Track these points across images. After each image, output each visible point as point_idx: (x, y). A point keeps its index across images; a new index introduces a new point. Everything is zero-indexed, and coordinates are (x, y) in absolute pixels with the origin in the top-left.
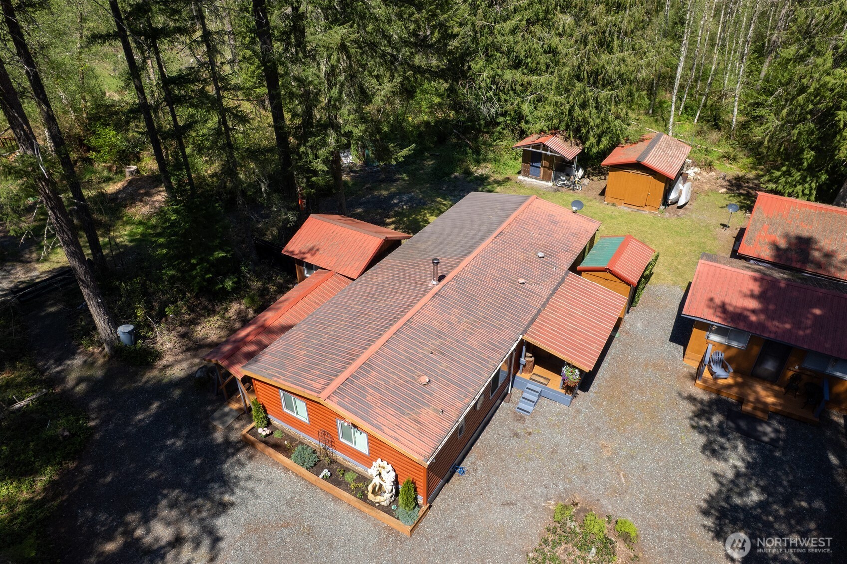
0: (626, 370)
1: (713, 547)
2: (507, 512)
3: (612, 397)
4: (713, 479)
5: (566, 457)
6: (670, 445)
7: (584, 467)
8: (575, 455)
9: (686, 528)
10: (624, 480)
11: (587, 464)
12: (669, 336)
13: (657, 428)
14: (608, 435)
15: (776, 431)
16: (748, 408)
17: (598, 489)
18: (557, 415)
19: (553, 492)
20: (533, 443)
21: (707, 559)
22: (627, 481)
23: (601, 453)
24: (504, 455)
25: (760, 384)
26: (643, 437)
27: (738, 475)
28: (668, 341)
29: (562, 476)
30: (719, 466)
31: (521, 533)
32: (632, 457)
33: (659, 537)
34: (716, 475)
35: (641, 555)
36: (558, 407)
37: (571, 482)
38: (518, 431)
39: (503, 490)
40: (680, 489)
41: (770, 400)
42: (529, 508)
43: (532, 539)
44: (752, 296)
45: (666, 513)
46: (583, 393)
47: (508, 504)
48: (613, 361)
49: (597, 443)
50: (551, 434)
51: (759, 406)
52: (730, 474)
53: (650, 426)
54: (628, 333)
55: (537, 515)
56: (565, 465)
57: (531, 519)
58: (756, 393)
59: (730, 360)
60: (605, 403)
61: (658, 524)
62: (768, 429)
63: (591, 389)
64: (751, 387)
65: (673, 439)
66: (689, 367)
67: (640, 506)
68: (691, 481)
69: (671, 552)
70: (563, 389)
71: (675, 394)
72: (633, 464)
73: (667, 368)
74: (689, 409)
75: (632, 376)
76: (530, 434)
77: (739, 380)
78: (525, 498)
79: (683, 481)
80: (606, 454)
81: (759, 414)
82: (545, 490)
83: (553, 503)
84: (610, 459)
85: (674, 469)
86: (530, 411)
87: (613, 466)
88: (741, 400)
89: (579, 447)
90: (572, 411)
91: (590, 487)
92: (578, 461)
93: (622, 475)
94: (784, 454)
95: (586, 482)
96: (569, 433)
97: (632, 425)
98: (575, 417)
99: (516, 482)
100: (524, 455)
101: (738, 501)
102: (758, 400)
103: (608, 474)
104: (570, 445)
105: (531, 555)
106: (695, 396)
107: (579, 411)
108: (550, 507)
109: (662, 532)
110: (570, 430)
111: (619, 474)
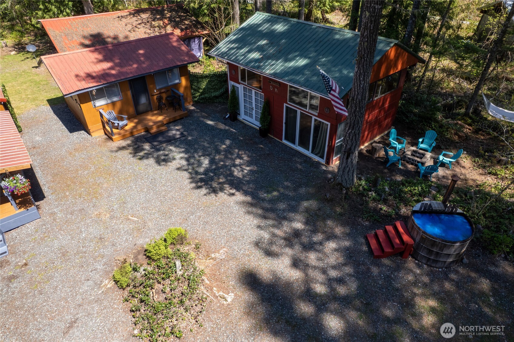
0: (59, 166)
1: (219, 199)
2: (77, 333)
3: (68, 187)
4: (179, 172)
5: (79, 247)
6: (138, 178)
7: (101, 238)
8: (85, 239)
9: (198, 204)
10: (136, 219)
11: (101, 235)
12: (67, 130)
13: (119, 176)
14: (93, 207)
15: (177, 130)
16: (154, 130)
17: (126, 239)
18: (37, 231)
19: (98, 276)
20: (38, 266)
21: (224, 206)
22: (138, 217)
23: (101, 221)
24: (17, 303)
25: (147, 115)
26: (117, 188)
27: (187, 160)
28: (69, 134)
29: (91, 260)
30: (174, 164)
31: (109, 330)
32: (124, 203)
33: (192, 224)
34: (178, 169)
35: (197, 241)
36: (30, 227)
37: (103, 257)
38: (11, 273)
39: (50, 325)
40: (171, 191)
41: (160, 118)
42: (93, 308)
43: (123, 322)
44: (101, 61)
45: (180, 209)
46: (42, 202)
47: (71, 327)
48: (42, 169)
49: (91, 218)
50: (47, 246)
51: (159, 124)
52: (184, 163)
53: (113, 179)
54: (34, 148)
55: (105, 303)
56: (85, 252)
57: (105, 311)
58: (150, 120)
59: (121, 112)
60: (67, 194)
61: (184, 218)
62: (174, 132)
63: (46, 195)
64: (145, 119)
65: (135, 173)
66: (99, 137)
67: (163, 221)
68: (171, 183)
69: (207, 222)
70: (20, 208)
71: (108, 154)
72: (129, 206)
73: (87, 146)
74: (126, 154)
75: (68, 165)
76: (26, 264)
77: (136, 121)
78: (80, 305)
79: (167, 186)
80: (106, 217)
81: (163, 128)
82: (90, 283)
83: (107, 282)
84: (112, 218)
85: (156, 186)
86: (6, 250)
87: (119, 219)
88: (147, 130)
89: (81, 232)
90: (47, 218)
91: (120, 244)
92: (91, 241)
93: (131, 218)
94: (191, 136)
95: (113, 245)
96: (62, 232)
97: (102, 188)
98: (54, 220)
99: (57, 306)
100: (40, 283)
101: (202, 170)
102: (155, 123)
103: (122, 226)
104: (72, 238)
105: (136, 332)
106: (121, 146)
107: (53, 214)
108: (109, 286)
109: (190, 219)
110: (61, 229)
111: (129, 219)
